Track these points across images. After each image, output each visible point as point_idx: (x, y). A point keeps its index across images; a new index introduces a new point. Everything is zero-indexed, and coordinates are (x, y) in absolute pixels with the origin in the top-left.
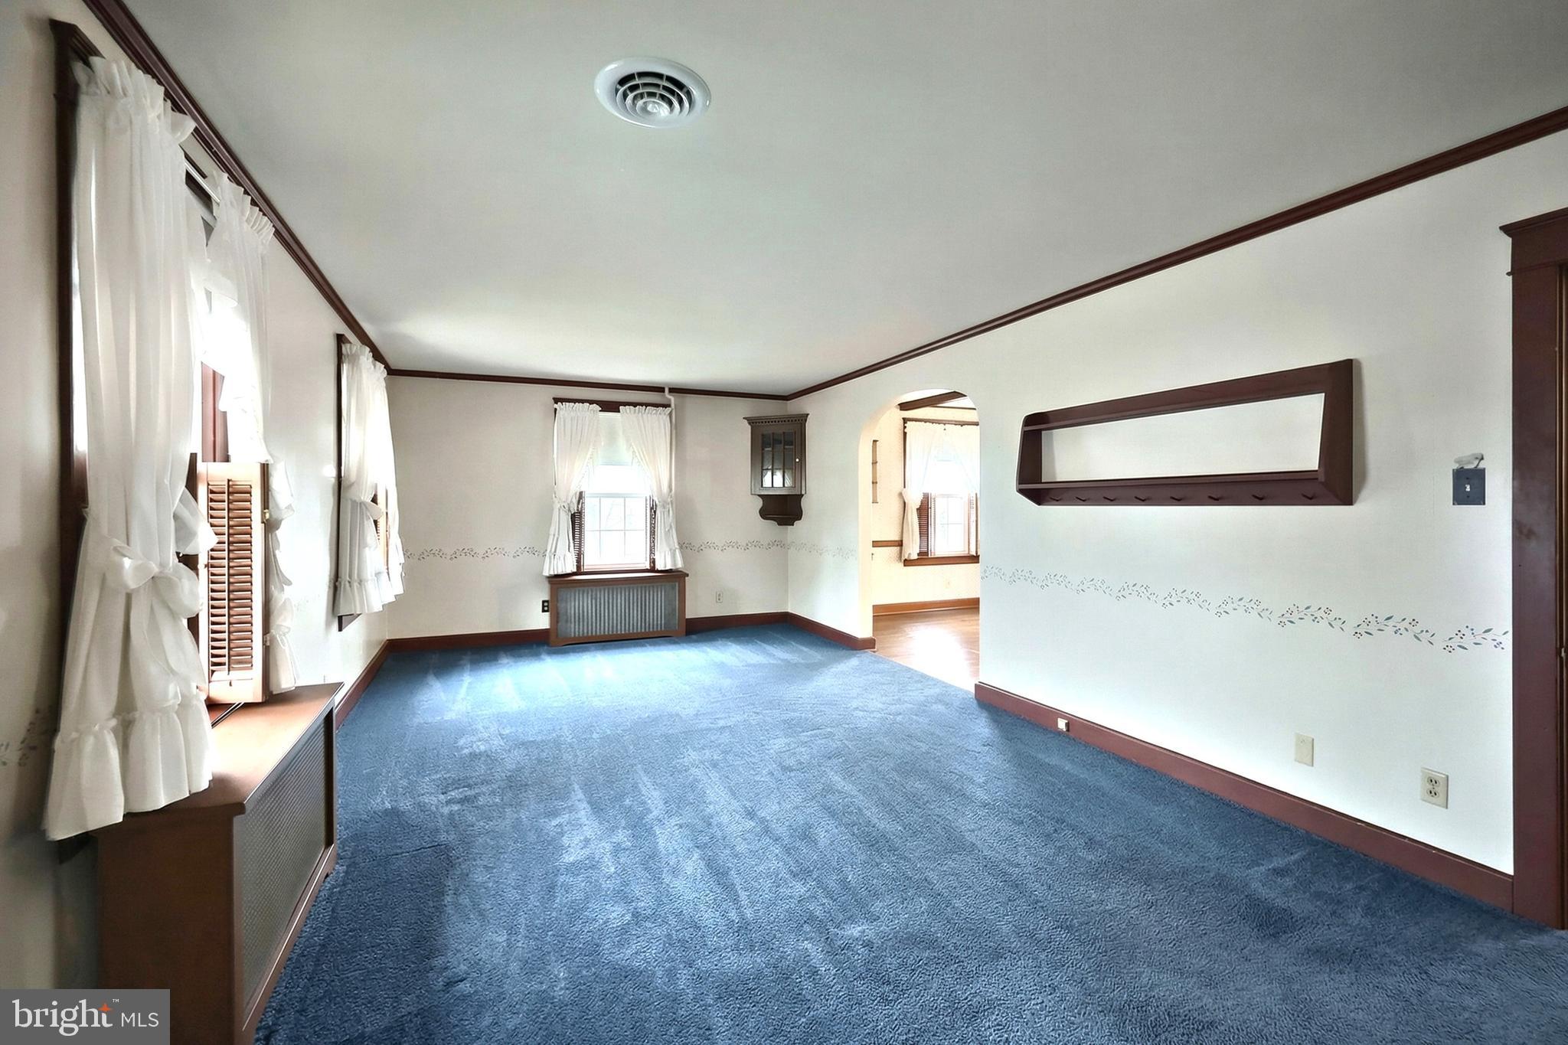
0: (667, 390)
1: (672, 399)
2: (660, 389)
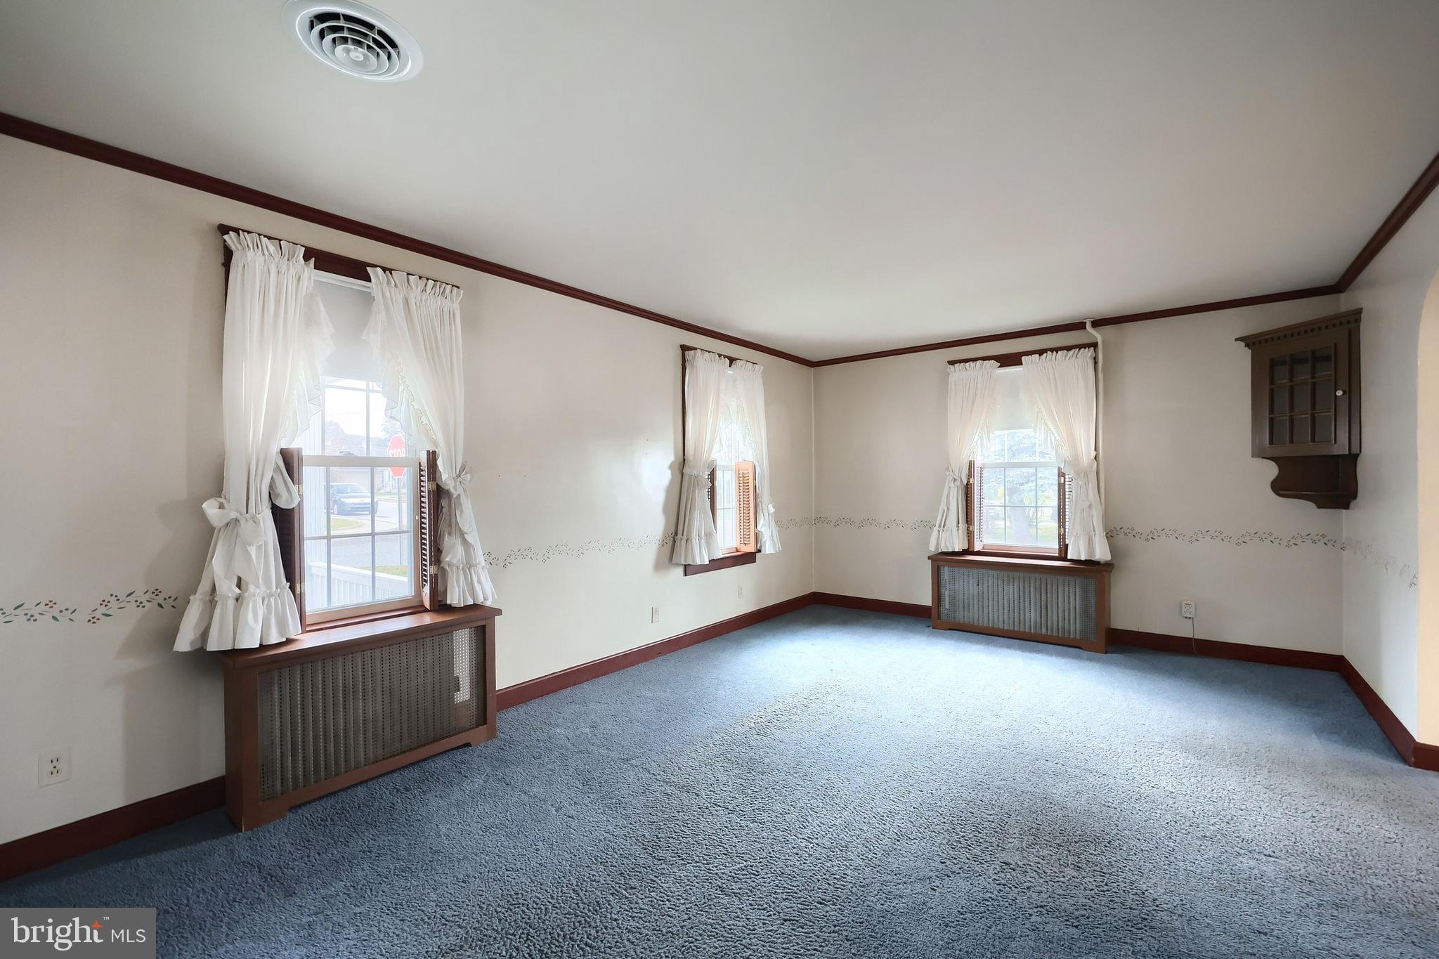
0: (1088, 326)
1: (1097, 335)
2: (1079, 326)
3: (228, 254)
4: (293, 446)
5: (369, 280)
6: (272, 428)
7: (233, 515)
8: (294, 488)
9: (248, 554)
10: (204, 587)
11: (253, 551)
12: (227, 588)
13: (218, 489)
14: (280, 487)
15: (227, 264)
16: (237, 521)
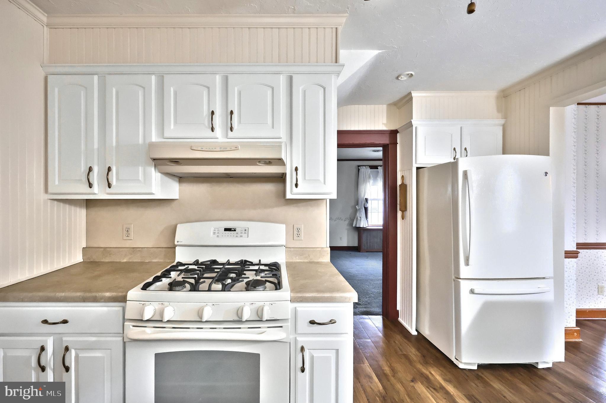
3: (359, 169)
4: (367, 198)
5: (378, 169)
6: (364, 196)
7: (360, 208)
8: (367, 204)
9: (361, 214)
10: (356, 218)
11: (362, 213)
12: (359, 218)
13: (357, 204)
14: (365, 204)
15: (359, 171)
16: (360, 209)
